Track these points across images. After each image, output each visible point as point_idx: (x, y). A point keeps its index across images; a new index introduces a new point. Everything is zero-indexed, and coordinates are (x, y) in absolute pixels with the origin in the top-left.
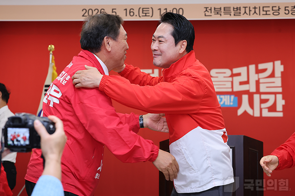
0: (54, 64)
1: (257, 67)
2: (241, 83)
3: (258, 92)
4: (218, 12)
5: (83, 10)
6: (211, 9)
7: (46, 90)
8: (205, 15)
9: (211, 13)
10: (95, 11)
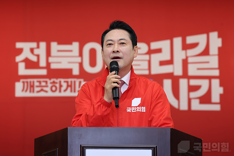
1: (184, 41)
2: (162, 63)
3: (185, 75)
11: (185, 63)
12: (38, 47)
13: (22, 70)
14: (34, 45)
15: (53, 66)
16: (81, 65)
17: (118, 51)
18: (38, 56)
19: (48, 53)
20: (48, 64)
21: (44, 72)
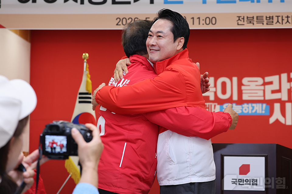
0: (88, 72)
1: (289, 76)
2: (273, 92)
3: (290, 100)
4: (250, 21)
5: (117, 19)
6: (243, 19)
7: (80, 98)
8: (238, 24)
9: (244, 21)
10: (128, 19)
11: (290, 92)
16: (215, 93)
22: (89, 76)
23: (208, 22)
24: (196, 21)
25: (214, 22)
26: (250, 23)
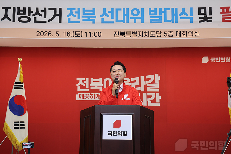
1: (145, 77)
2: (136, 86)
3: (146, 91)
4: (123, 35)
5: (37, 32)
6: (118, 33)
7: (15, 86)
8: (115, 37)
9: (118, 35)
10: (45, 32)
11: (145, 86)
12: (85, 80)
13: (79, 90)
14: (84, 79)
15: (91, 88)
16: (103, 87)
17: (118, 75)
18: (85, 84)
19: (90, 83)
20: (89, 87)
21: (88, 90)
22: (22, 72)
23: (96, 35)
24: (88, 34)
25: (100, 35)
26: (123, 36)
